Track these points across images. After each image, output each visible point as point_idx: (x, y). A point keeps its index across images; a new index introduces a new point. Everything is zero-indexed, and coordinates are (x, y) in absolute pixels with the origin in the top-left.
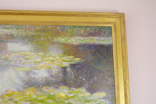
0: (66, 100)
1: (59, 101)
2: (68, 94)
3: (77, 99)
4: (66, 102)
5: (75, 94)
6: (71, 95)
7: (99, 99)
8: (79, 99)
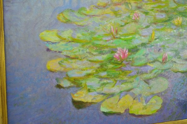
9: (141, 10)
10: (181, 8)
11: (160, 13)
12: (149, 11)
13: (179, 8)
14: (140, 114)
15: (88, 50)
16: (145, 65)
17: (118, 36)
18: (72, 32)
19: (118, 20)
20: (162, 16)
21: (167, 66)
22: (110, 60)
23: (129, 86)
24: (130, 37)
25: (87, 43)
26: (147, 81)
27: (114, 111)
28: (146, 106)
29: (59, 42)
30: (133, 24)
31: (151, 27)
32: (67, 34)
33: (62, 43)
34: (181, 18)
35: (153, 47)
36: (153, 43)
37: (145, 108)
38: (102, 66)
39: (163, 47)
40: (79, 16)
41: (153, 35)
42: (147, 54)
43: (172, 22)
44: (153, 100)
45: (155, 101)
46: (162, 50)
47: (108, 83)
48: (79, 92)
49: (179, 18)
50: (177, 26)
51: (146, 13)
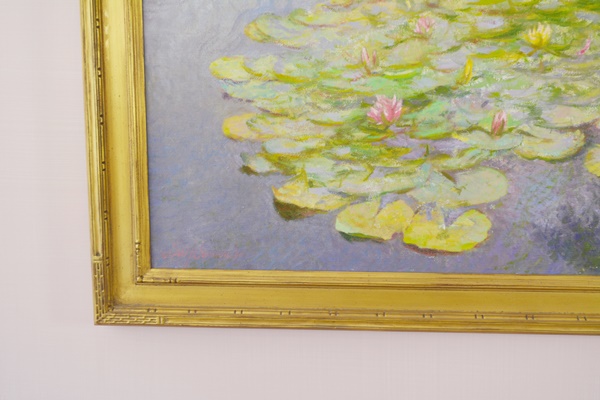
9: (437, 10)
10: (546, 4)
11: (488, 17)
12: (457, 13)
13: (543, 3)
14: (430, 245)
15: (309, 100)
16: (447, 137)
17: (379, 70)
18: (275, 60)
19: (379, 36)
20: (494, 23)
21: (503, 142)
22: (360, 123)
23: (404, 182)
24: (409, 71)
25: (308, 84)
26: (450, 175)
27: (366, 232)
28: (446, 230)
29: (247, 82)
30: (417, 43)
31: (463, 50)
32: (265, 65)
33: (253, 83)
34: (548, 27)
35: (467, 96)
36: (467, 87)
37: (444, 235)
38: (339, 134)
39: (496, 95)
40: (290, 26)
41: (468, 68)
42: (451, 113)
43: (522, 36)
44: (465, 220)
45: (471, 223)
46: (491, 105)
47: (352, 172)
48: (288, 185)
49: (541, 27)
50: (536, 47)
51: (451, 18)
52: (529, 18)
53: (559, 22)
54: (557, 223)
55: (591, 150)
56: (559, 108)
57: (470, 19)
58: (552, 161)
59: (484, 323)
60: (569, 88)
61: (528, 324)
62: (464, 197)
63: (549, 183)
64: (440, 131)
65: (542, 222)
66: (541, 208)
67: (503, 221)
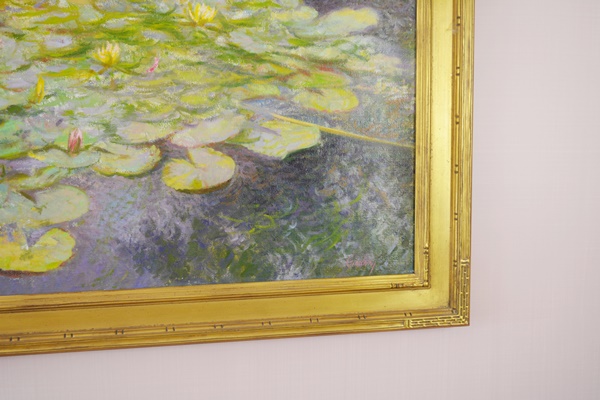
0: (220, 32)
1: (191, 38)
2: (228, 9)
3: (261, 30)
4: (221, 40)
5: (254, 10)
6: (240, 15)
7: (351, 34)
8: (271, 30)
9: (4, 29)
10: (113, 23)
11: (55, 36)
12: (24, 32)
13: (110, 22)
14: (14, 266)
16: (23, 156)
20: (63, 42)
21: (80, 160)
26: (29, 195)
28: (30, 250)
31: (33, 69)
34: (117, 46)
35: (41, 115)
36: (40, 105)
37: (27, 256)
39: (70, 113)
41: (40, 86)
42: (26, 132)
43: (92, 54)
44: (48, 239)
45: (55, 242)
46: (66, 123)
49: (109, 46)
50: (105, 65)
51: (19, 36)
52: (96, 36)
53: (127, 41)
54: (140, 238)
55: (167, 165)
56: (133, 125)
57: (39, 38)
58: (131, 177)
59: (73, 342)
60: (142, 105)
61: (117, 339)
62: (44, 216)
63: (130, 198)
64: (15, 150)
65: (126, 237)
66: (123, 223)
67: (87, 239)
